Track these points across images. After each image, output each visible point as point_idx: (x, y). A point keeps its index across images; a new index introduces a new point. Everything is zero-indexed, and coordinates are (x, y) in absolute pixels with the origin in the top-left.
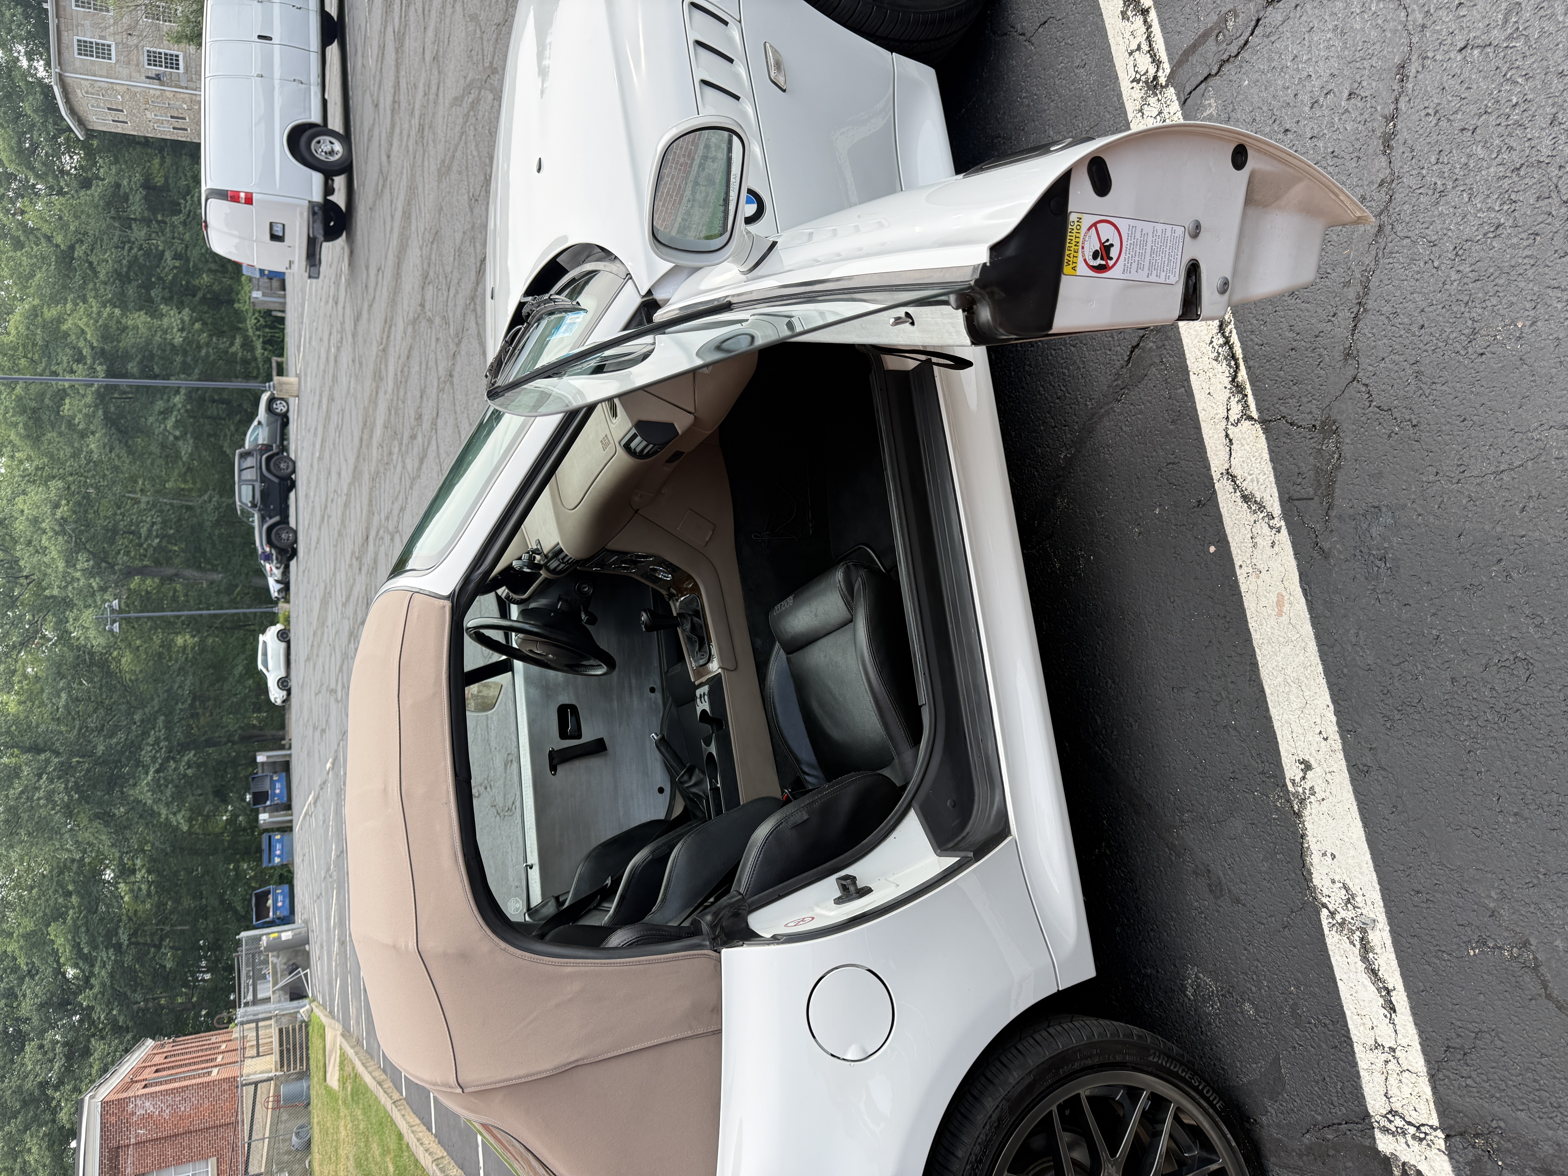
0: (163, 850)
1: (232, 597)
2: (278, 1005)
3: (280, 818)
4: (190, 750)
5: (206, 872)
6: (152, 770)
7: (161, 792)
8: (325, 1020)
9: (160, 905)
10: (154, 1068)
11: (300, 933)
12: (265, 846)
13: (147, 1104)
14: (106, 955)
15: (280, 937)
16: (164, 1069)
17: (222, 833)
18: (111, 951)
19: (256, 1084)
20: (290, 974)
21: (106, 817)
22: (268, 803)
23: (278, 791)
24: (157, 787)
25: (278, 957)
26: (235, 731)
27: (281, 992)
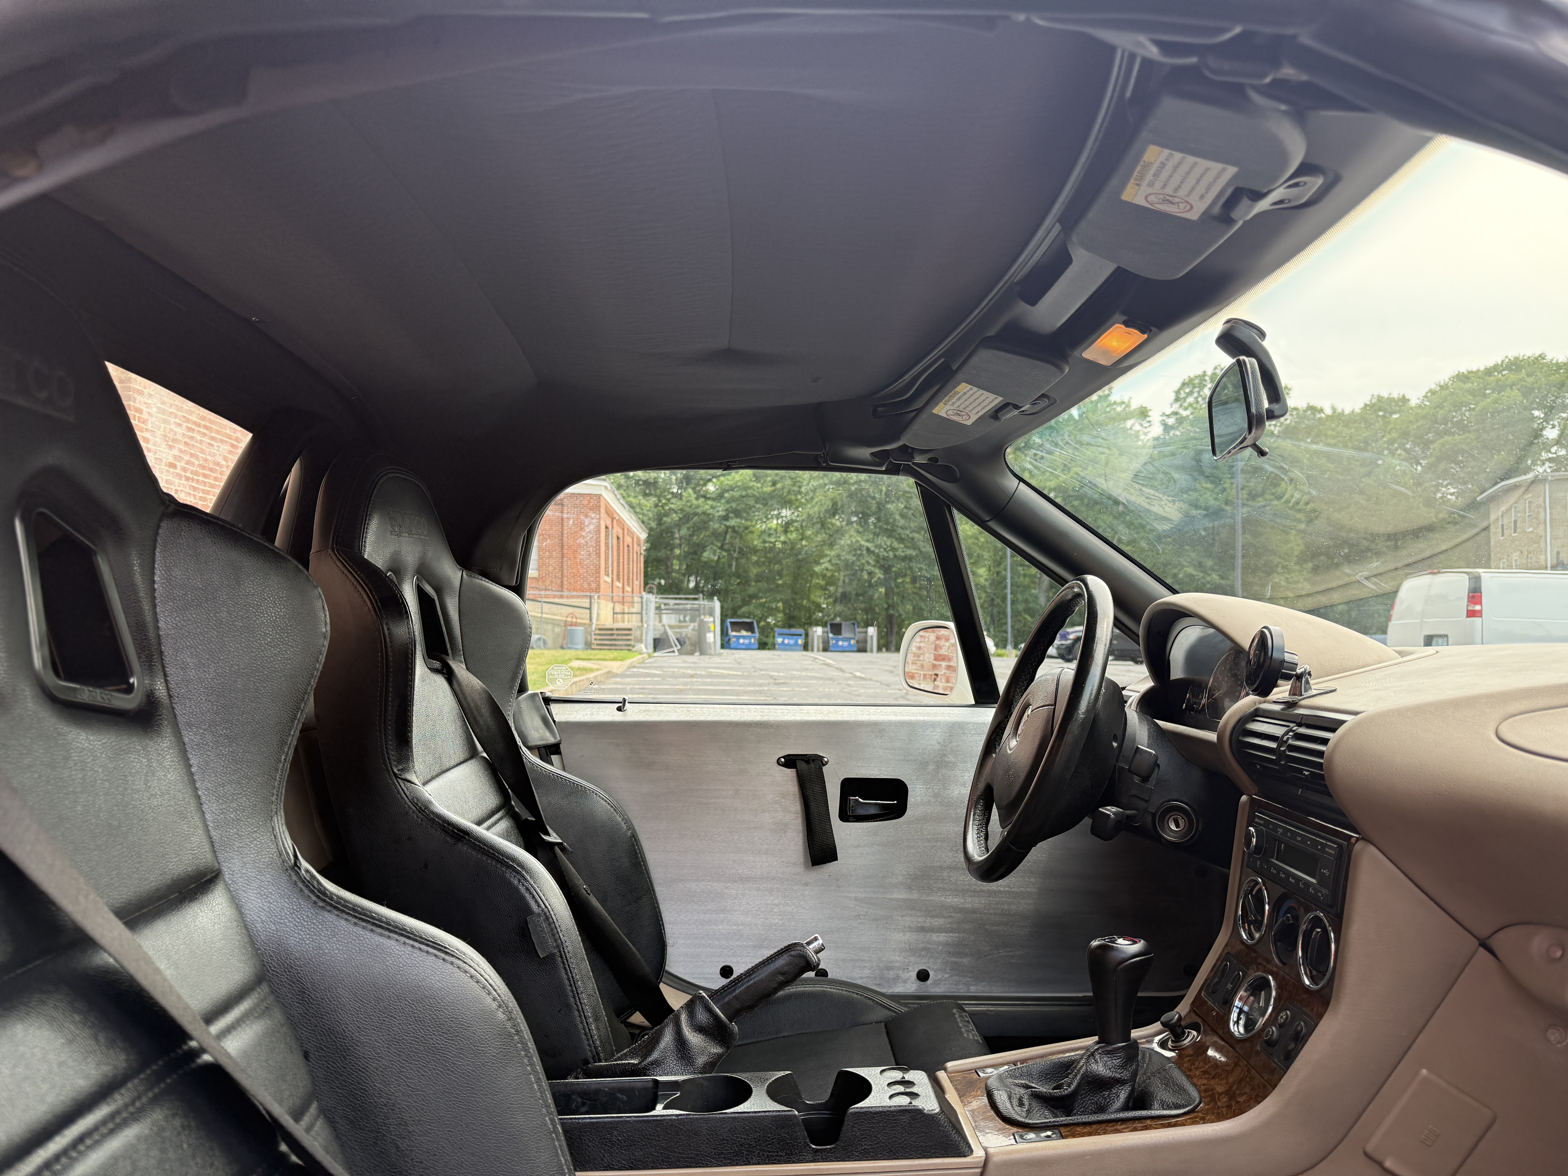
0: (800, 553)
1: (1023, 613)
2: (651, 627)
3: (817, 643)
4: (884, 574)
5: (778, 586)
6: (869, 545)
7: (850, 552)
8: (627, 662)
9: (755, 551)
10: (621, 536)
11: (710, 648)
12: (793, 631)
13: (592, 527)
14: (720, 509)
15: (710, 631)
16: (618, 543)
17: (809, 600)
18: (724, 513)
19: (590, 609)
20: (677, 639)
21: (834, 510)
22: (831, 635)
23: (840, 643)
24: (856, 549)
25: (693, 630)
26: (898, 611)
27: (662, 631)
